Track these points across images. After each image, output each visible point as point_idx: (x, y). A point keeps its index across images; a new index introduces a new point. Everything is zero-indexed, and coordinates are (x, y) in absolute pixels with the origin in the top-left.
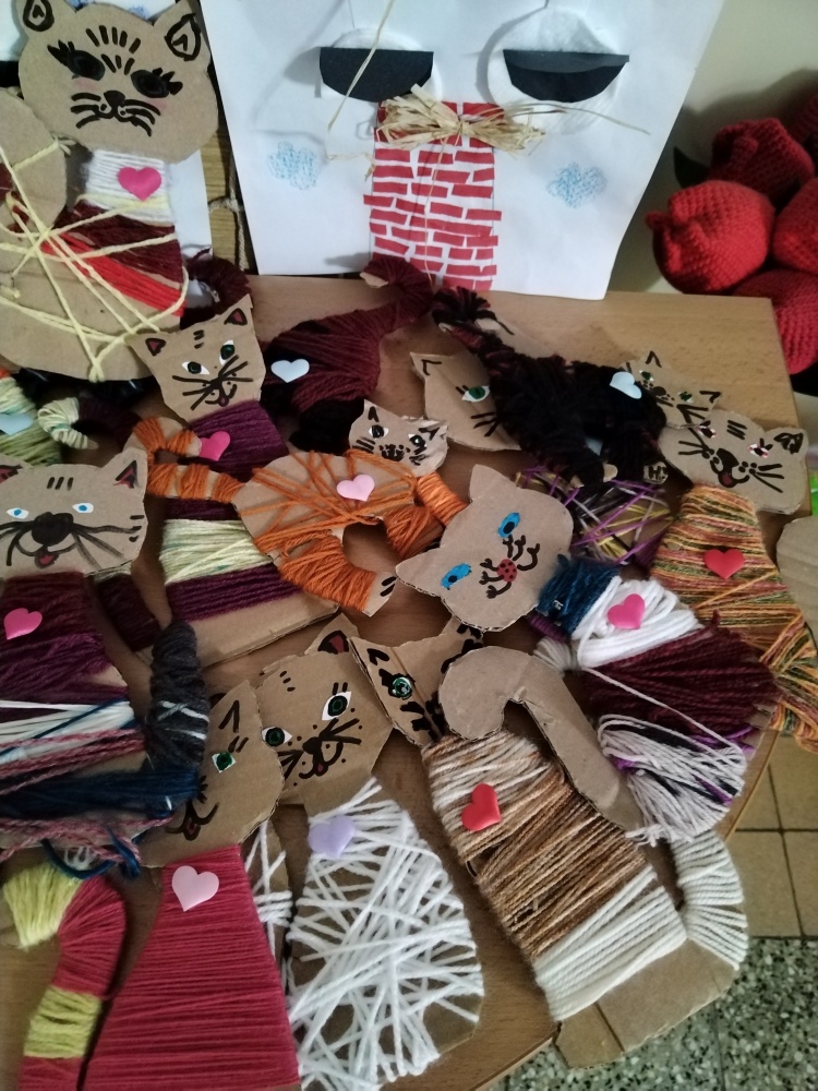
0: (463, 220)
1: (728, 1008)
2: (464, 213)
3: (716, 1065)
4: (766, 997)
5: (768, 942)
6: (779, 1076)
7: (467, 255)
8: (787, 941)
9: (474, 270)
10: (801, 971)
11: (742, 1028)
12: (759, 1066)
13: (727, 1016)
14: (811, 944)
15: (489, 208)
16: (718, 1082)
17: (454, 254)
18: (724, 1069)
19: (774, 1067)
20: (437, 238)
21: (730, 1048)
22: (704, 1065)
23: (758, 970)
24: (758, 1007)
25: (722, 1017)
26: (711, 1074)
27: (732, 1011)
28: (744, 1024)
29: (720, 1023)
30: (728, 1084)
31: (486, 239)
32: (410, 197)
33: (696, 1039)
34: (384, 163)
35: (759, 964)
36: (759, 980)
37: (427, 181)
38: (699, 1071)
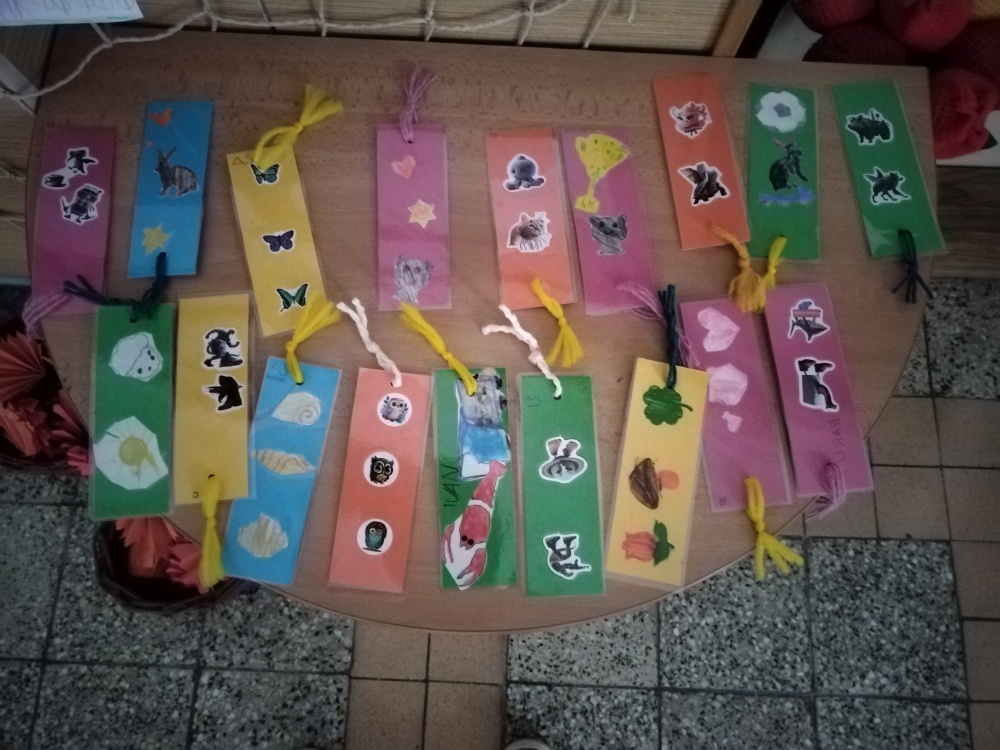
1: (818, 583)
3: (806, 618)
4: (847, 576)
5: (852, 541)
6: (851, 626)
8: (866, 540)
10: (874, 561)
11: (827, 595)
12: (837, 619)
13: (817, 588)
14: (883, 543)
16: (807, 627)
18: (812, 620)
19: (848, 620)
21: (817, 607)
22: (798, 618)
23: (843, 560)
24: (840, 583)
25: (814, 588)
26: (802, 623)
27: (821, 585)
28: (829, 593)
29: (811, 592)
30: (813, 630)
33: (794, 602)
35: (844, 555)
36: (843, 566)
38: (794, 621)
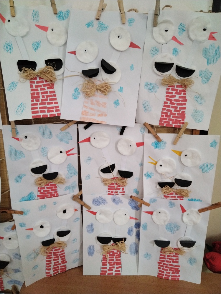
0: (174, 267)
2: (174, 266)
7: (174, 273)
9: (176, 276)
15: (178, 265)
17: (173, 273)
20: (169, 270)
31: (178, 271)
32: (165, 263)
34: (161, 257)
37: (168, 260)
